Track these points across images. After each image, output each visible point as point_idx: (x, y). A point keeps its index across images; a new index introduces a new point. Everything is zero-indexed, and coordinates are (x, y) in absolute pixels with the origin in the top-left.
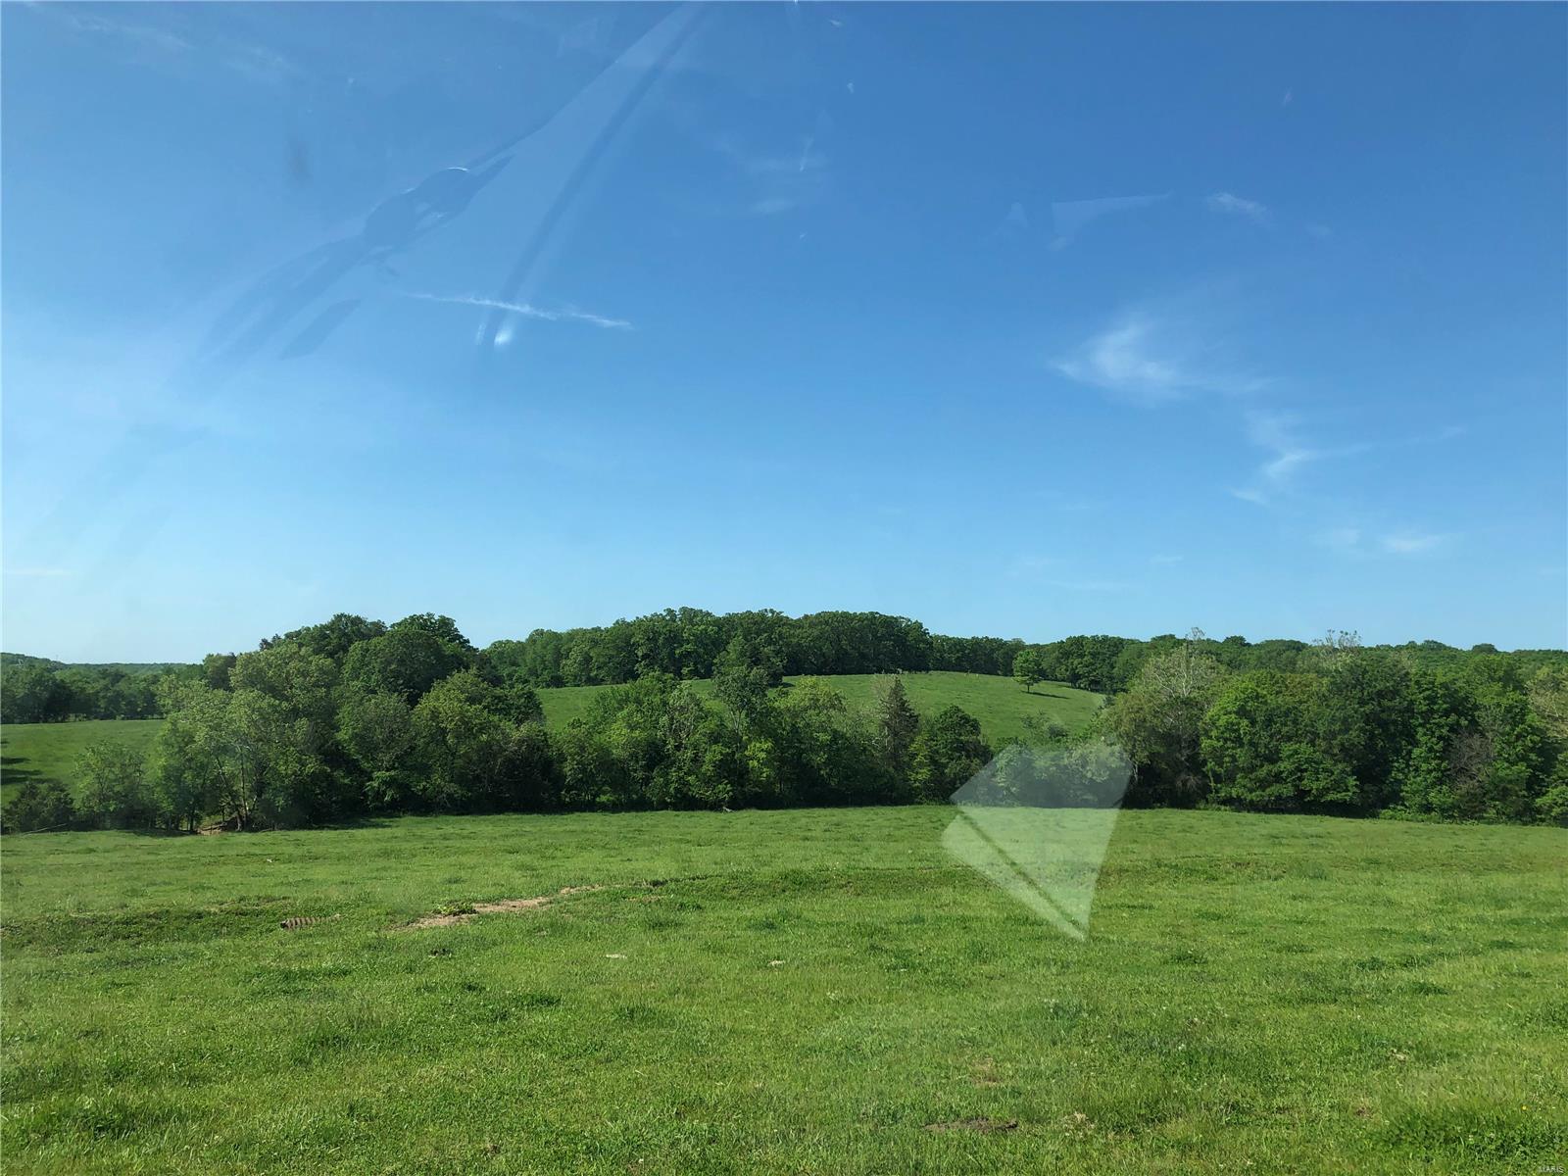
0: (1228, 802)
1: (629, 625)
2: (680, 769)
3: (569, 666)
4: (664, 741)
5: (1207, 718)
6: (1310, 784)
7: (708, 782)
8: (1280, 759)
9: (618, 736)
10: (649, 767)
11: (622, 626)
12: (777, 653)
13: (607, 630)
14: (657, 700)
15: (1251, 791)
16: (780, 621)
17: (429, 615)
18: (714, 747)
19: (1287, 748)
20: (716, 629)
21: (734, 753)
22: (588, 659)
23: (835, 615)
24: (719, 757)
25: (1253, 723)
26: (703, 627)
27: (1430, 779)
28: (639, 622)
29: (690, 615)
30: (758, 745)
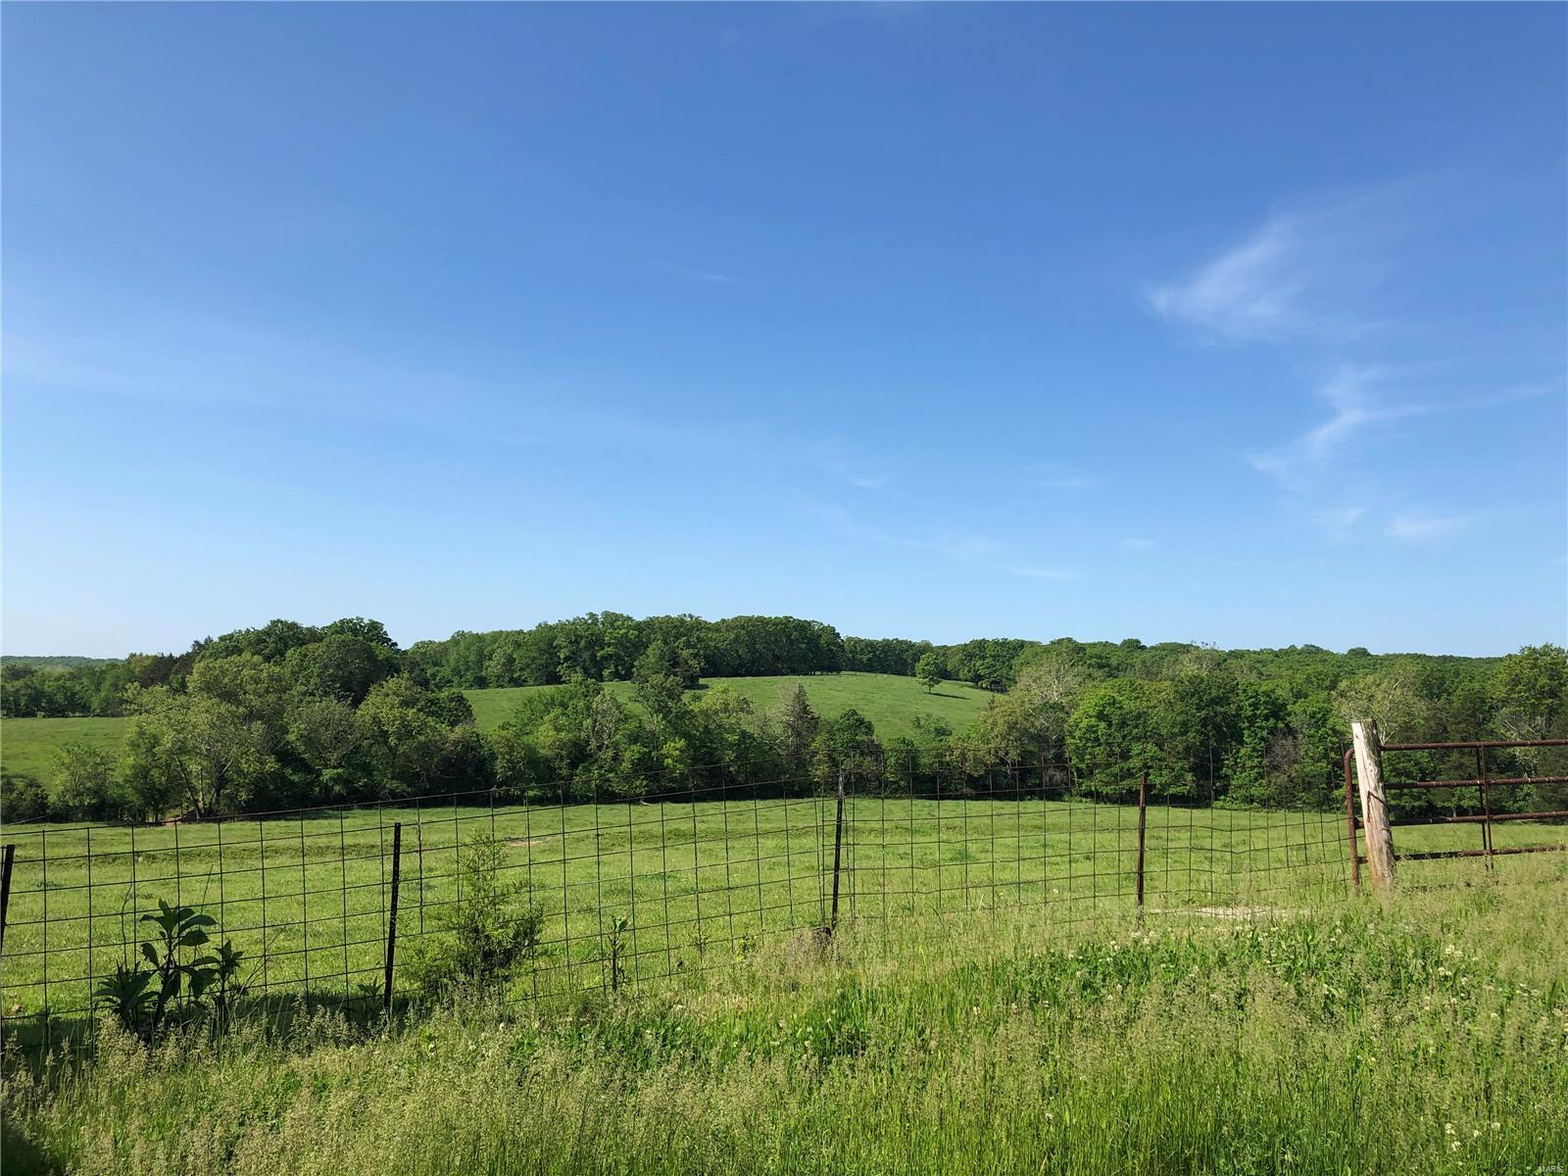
0: (1088, 794)
1: (551, 628)
2: (601, 767)
3: (493, 667)
4: (587, 742)
5: (1071, 721)
6: (1156, 779)
7: (627, 779)
8: (1131, 757)
9: (545, 737)
10: (574, 765)
11: (544, 628)
12: (695, 656)
13: (530, 633)
14: (581, 704)
15: (1107, 784)
16: (699, 625)
17: (358, 618)
18: (633, 747)
19: (1136, 748)
20: (636, 633)
21: (650, 752)
22: (511, 661)
23: (750, 619)
24: (637, 756)
25: (1110, 725)
26: (623, 631)
27: (1253, 774)
28: (562, 626)
29: (612, 619)
30: (673, 745)
